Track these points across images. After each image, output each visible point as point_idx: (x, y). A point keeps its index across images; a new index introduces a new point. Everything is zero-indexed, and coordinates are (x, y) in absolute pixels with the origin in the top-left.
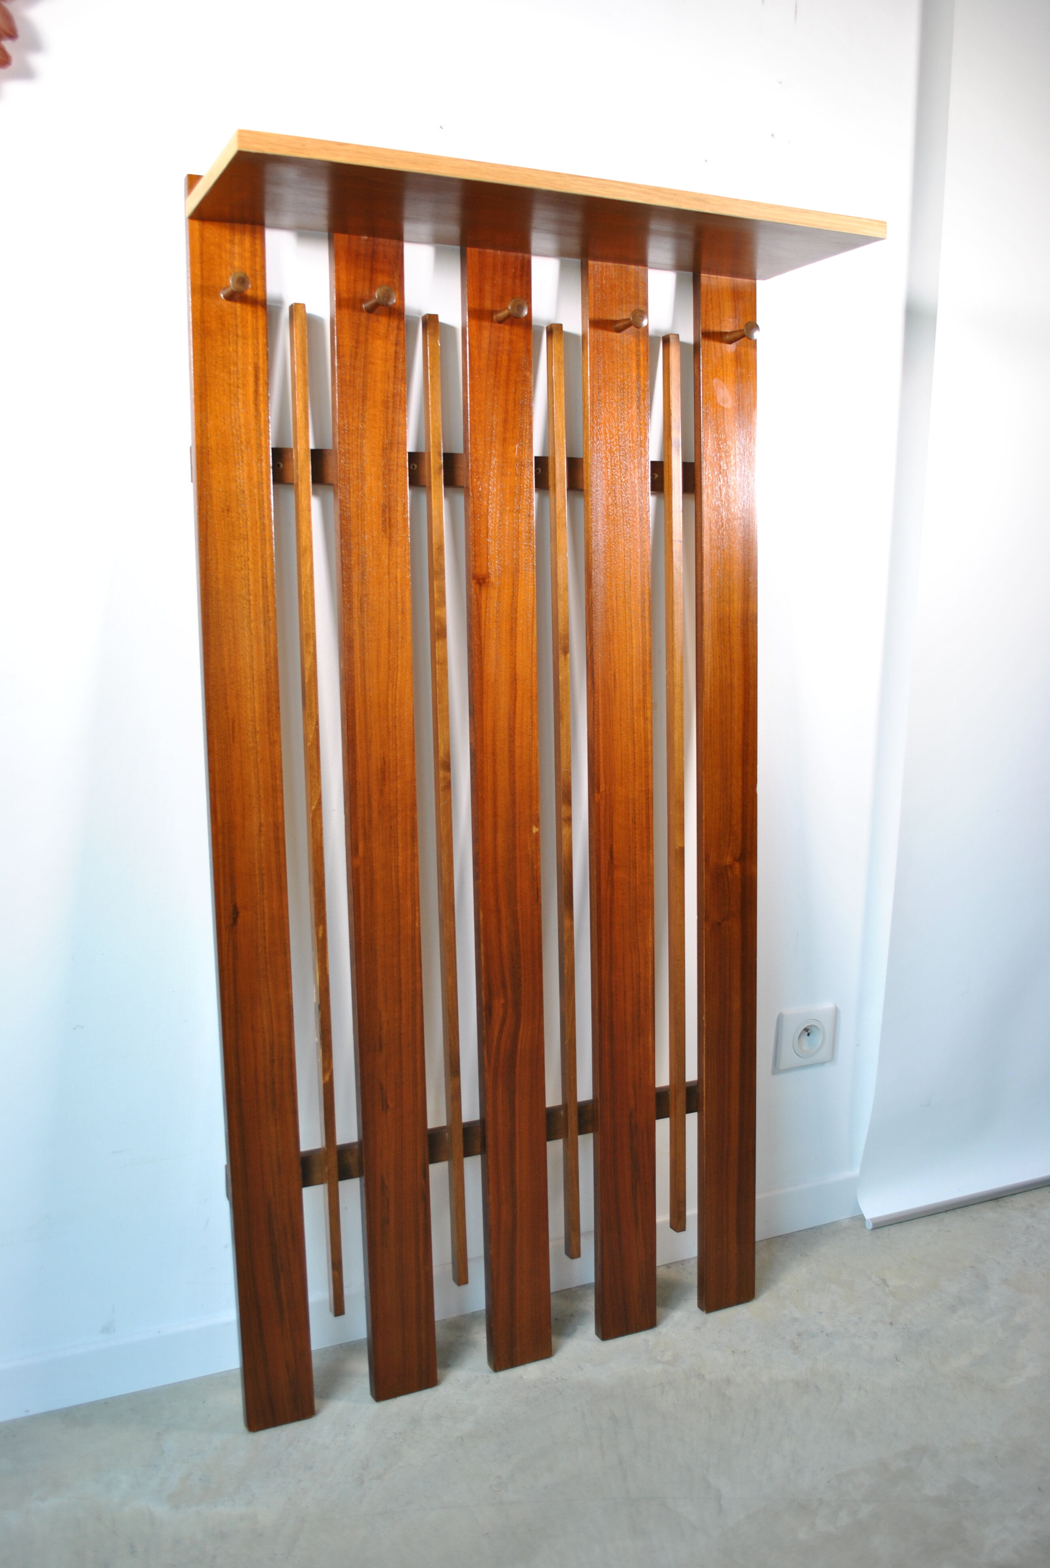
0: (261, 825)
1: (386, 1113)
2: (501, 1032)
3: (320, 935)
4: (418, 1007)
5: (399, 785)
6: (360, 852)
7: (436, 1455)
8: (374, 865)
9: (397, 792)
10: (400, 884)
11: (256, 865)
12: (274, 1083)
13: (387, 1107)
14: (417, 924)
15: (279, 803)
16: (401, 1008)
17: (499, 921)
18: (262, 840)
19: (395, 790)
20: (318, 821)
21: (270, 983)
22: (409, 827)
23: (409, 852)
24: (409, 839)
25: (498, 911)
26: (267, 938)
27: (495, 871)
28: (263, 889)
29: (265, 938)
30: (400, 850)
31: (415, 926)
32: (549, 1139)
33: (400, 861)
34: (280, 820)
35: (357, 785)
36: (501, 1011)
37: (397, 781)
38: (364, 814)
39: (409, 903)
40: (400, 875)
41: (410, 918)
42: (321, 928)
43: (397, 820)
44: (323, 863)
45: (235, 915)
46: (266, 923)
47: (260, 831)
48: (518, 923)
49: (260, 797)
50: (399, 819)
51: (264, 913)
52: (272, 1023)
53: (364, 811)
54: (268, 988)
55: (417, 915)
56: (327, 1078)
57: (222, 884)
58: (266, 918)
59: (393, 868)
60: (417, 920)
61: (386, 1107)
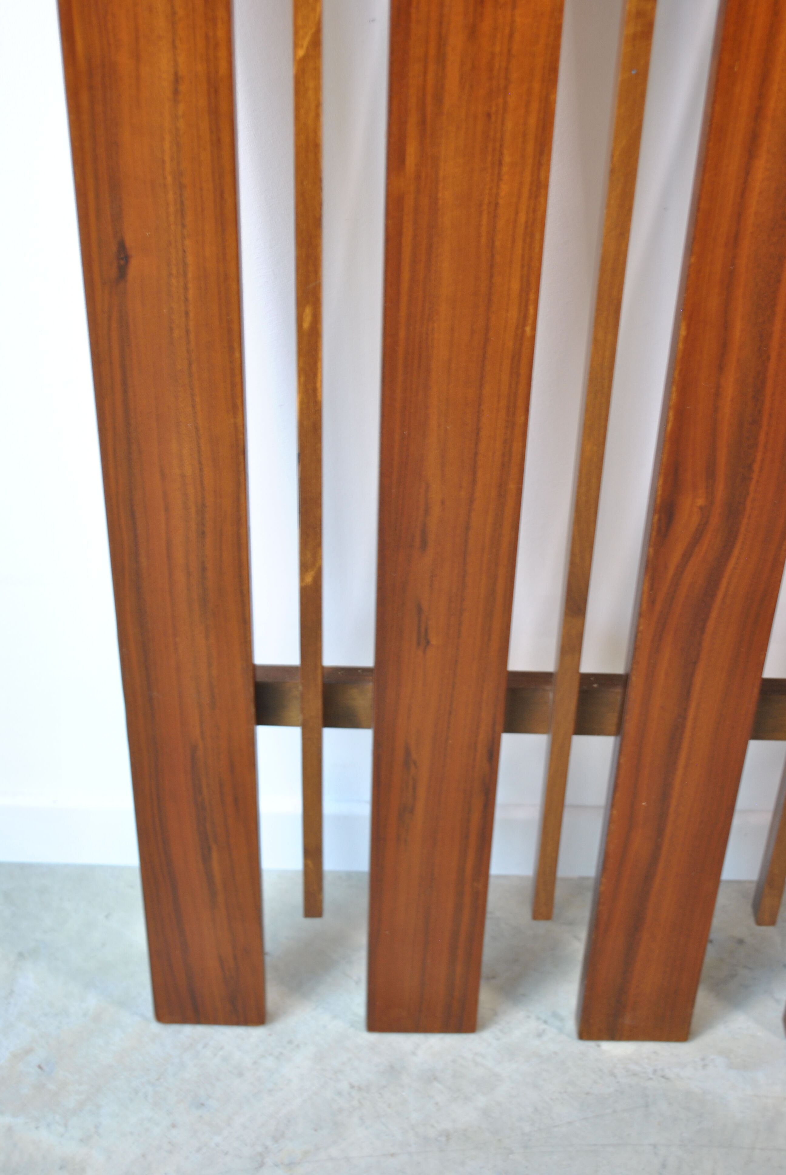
0: (177, 79)
1: (424, 652)
2: (687, 556)
3: (306, 325)
4: (512, 486)
5: (518, 19)
6: (408, 163)
7: (393, 1155)
8: (440, 195)
9: (511, 36)
10: (497, 243)
11: (168, 165)
12: (204, 569)
13: (428, 643)
14: (528, 329)
15: (221, 34)
16: (474, 482)
17: (724, 345)
18: (180, 113)
19: (507, 31)
20: (311, 84)
21: (198, 399)
22: (532, 121)
23: (527, 178)
24: (530, 147)
25: (726, 325)
26: (191, 315)
27: (735, 240)
28: (183, 216)
29: (187, 313)
30: (505, 169)
31: (523, 331)
32: (758, 735)
33: (503, 194)
34: (223, 71)
35: (413, 10)
36: (696, 519)
37: (514, 7)
38: (425, 81)
39: (515, 286)
40: (501, 224)
41: (513, 314)
42: (308, 311)
43: (505, 103)
44: (320, 180)
45: (122, 262)
46: (190, 285)
47: (176, 92)
48: (769, 358)
49: (174, 13)
50: (512, 100)
51: (185, 264)
52: (201, 470)
53: (425, 73)
54: (194, 407)
55: (531, 311)
56: (309, 579)
57: (91, 195)
58: (190, 275)
59: (485, 207)
60: (530, 321)
61: (424, 641)
